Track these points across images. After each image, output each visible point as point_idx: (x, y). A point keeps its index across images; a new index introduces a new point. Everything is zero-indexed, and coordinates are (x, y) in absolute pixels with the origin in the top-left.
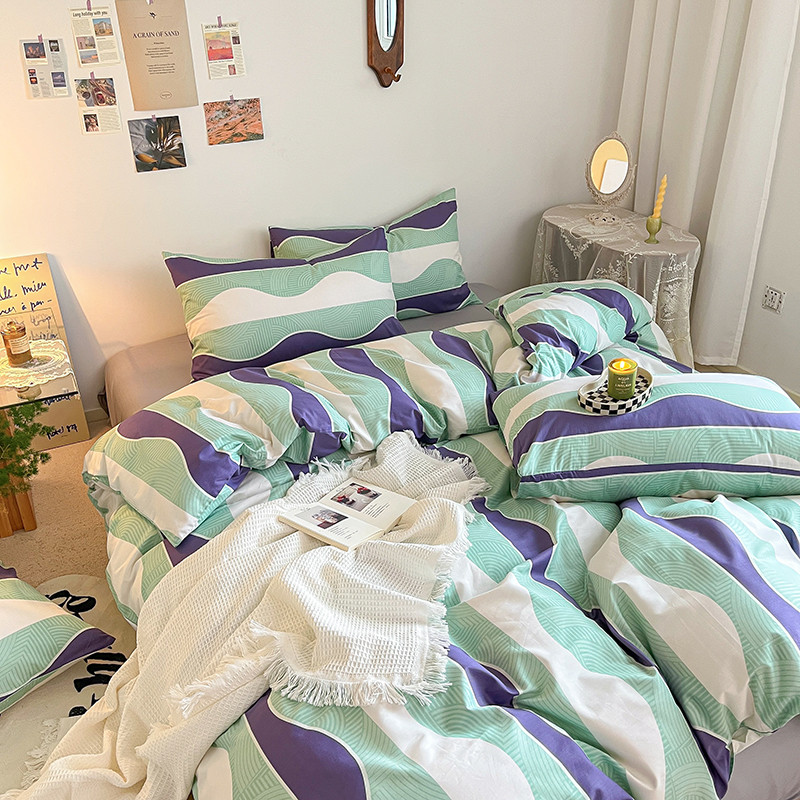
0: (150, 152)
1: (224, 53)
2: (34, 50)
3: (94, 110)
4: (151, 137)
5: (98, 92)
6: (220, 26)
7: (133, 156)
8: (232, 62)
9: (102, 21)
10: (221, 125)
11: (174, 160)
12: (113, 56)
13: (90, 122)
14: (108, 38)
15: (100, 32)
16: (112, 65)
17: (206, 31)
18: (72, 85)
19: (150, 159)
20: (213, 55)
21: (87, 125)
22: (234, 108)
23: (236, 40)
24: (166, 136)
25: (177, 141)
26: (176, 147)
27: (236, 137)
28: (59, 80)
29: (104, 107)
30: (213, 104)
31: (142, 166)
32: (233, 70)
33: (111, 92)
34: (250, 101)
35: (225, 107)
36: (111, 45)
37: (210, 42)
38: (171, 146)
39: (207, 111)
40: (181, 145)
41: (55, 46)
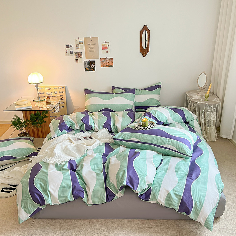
0: (88, 68)
1: (106, 48)
2: (68, 47)
3: (78, 58)
4: (88, 65)
5: (79, 55)
6: (105, 43)
7: (84, 68)
8: (107, 50)
9: (81, 41)
10: (104, 63)
11: (93, 70)
12: (83, 48)
13: (77, 61)
14: (82, 45)
15: (80, 43)
16: (82, 50)
17: (102, 44)
18: (74, 54)
19: (88, 69)
20: (103, 49)
21: (76, 61)
22: (107, 59)
23: (109, 46)
24: (92, 64)
25: (94, 65)
26: (93, 67)
27: (107, 66)
28: (71, 52)
29: (79, 58)
30: (102, 59)
31: (86, 70)
32: (107, 52)
33: (81, 55)
34: (111, 58)
35: (105, 59)
36: (82, 46)
37: (102, 46)
38: (92, 67)
39: (101, 60)
40: (95, 67)
41: (71, 46)
